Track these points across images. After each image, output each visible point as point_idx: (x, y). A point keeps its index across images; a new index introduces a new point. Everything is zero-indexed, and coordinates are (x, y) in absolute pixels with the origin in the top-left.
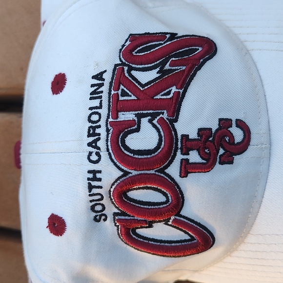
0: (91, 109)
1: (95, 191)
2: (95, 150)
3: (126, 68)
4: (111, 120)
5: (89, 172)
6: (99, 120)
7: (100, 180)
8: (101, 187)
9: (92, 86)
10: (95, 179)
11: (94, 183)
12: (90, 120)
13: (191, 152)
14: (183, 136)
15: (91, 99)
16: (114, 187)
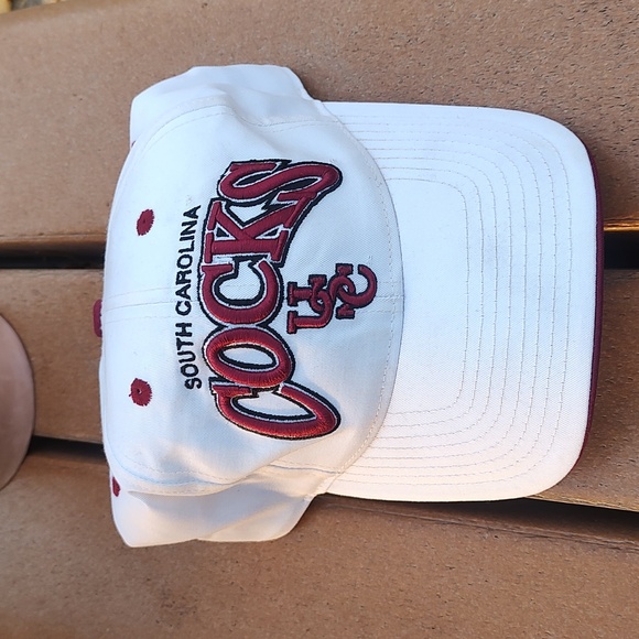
0: (181, 251)
1: (184, 348)
2: (184, 300)
3: (224, 203)
4: (203, 264)
6: (189, 265)
7: (190, 335)
9: (184, 224)
10: (184, 334)
12: (179, 265)
13: (299, 303)
14: (289, 283)
15: (181, 239)
16: (207, 343)
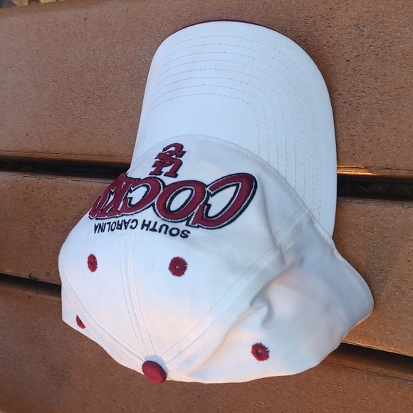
2: (130, 224)
4: (118, 215)
5: (142, 228)
8: (156, 223)
9: (99, 232)
11: (151, 227)
13: (162, 171)
